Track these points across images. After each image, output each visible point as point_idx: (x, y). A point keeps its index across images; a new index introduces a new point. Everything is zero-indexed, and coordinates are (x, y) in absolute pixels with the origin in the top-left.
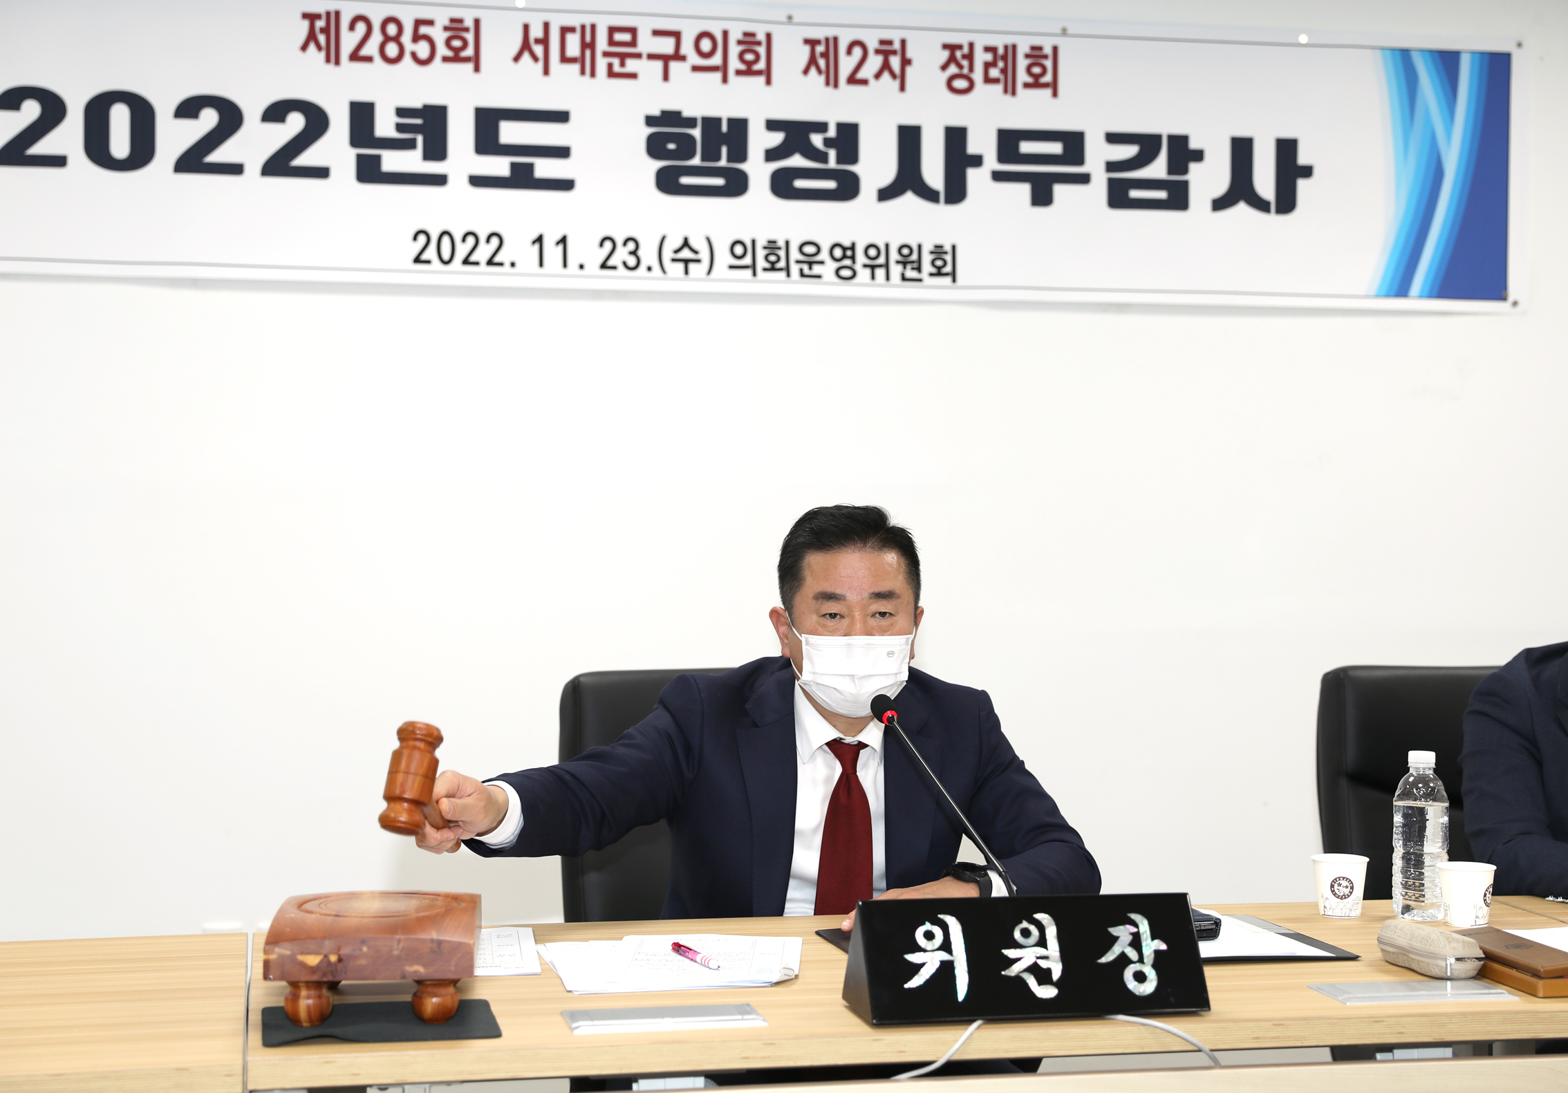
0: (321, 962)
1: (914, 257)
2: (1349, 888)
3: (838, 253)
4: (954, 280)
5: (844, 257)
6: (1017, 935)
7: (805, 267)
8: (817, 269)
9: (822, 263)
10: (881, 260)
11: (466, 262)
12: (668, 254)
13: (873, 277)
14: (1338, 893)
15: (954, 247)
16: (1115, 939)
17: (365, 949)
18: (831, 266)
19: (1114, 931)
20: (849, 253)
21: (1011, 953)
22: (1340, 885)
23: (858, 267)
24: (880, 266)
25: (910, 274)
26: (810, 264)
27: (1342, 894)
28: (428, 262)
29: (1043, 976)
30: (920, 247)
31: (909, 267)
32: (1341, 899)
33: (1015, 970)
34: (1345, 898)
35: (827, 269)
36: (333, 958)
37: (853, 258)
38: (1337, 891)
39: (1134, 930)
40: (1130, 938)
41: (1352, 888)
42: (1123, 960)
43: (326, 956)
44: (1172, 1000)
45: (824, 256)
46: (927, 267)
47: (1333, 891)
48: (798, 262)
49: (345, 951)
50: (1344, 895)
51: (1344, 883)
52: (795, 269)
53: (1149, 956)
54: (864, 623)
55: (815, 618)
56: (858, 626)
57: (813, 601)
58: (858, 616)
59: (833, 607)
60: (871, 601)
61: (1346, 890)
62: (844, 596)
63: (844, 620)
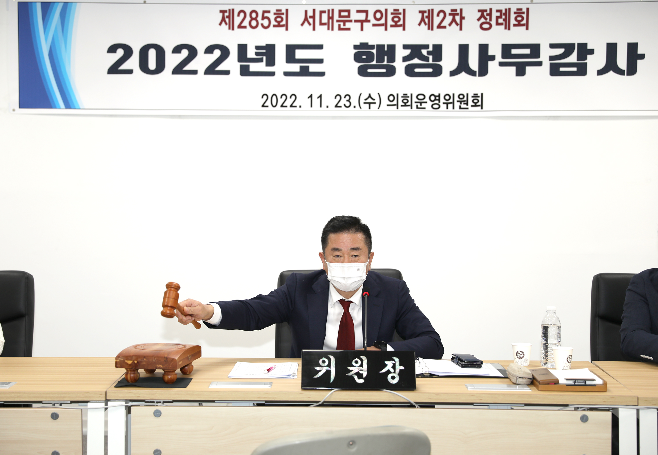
0: (132, 363)
1: (465, 99)
3: (433, 98)
4: (482, 108)
5: (435, 100)
6: (354, 363)
7: (419, 104)
8: (424, 105)
9: (426, 102)
10: (451, 101)
11: (282, 106)
12: (362, 101)
13: (447, 108)
15: (482, 94)
16: (386, 365)
17: (145, 359)
18: (430, 103)
19: (386, 362)
20: (437, 98)
21: (350, 368)
22: (519, 354)
23: (441, 104)
24: (450, 103)
25: (463, 106)
26: (421, 103)
27: (520, 357)
28: (267, 106)
29: (360, 376)
30: (467, 94)
31: (463, 103)
32: (520, 359)
33: (350, 374)
34: (521, 358)
35: (428, 105)
36: (136, 362)
37: (439, 100)
38: (518, 356)
39: (394, 362)
40: (392, 365)
41: (524, 355)
42: (389, 372)
43: (134, 361)
44: (403, 385)
45: (427, 99)
46: (470, 103)
47: (517, 356)
48: (416, 102)
49: (139, 360)
51: (521, 353)
52: (414, 105)
53: (397, 371)
54: (349, 259)
55: (332, 257)
56: (346, 260)
57: (331, 251)
58: (346, 256)
59: (337, 253)
60: (351, 251)
61: (521, 355)
62: (341, 249)
63: (342, 258)
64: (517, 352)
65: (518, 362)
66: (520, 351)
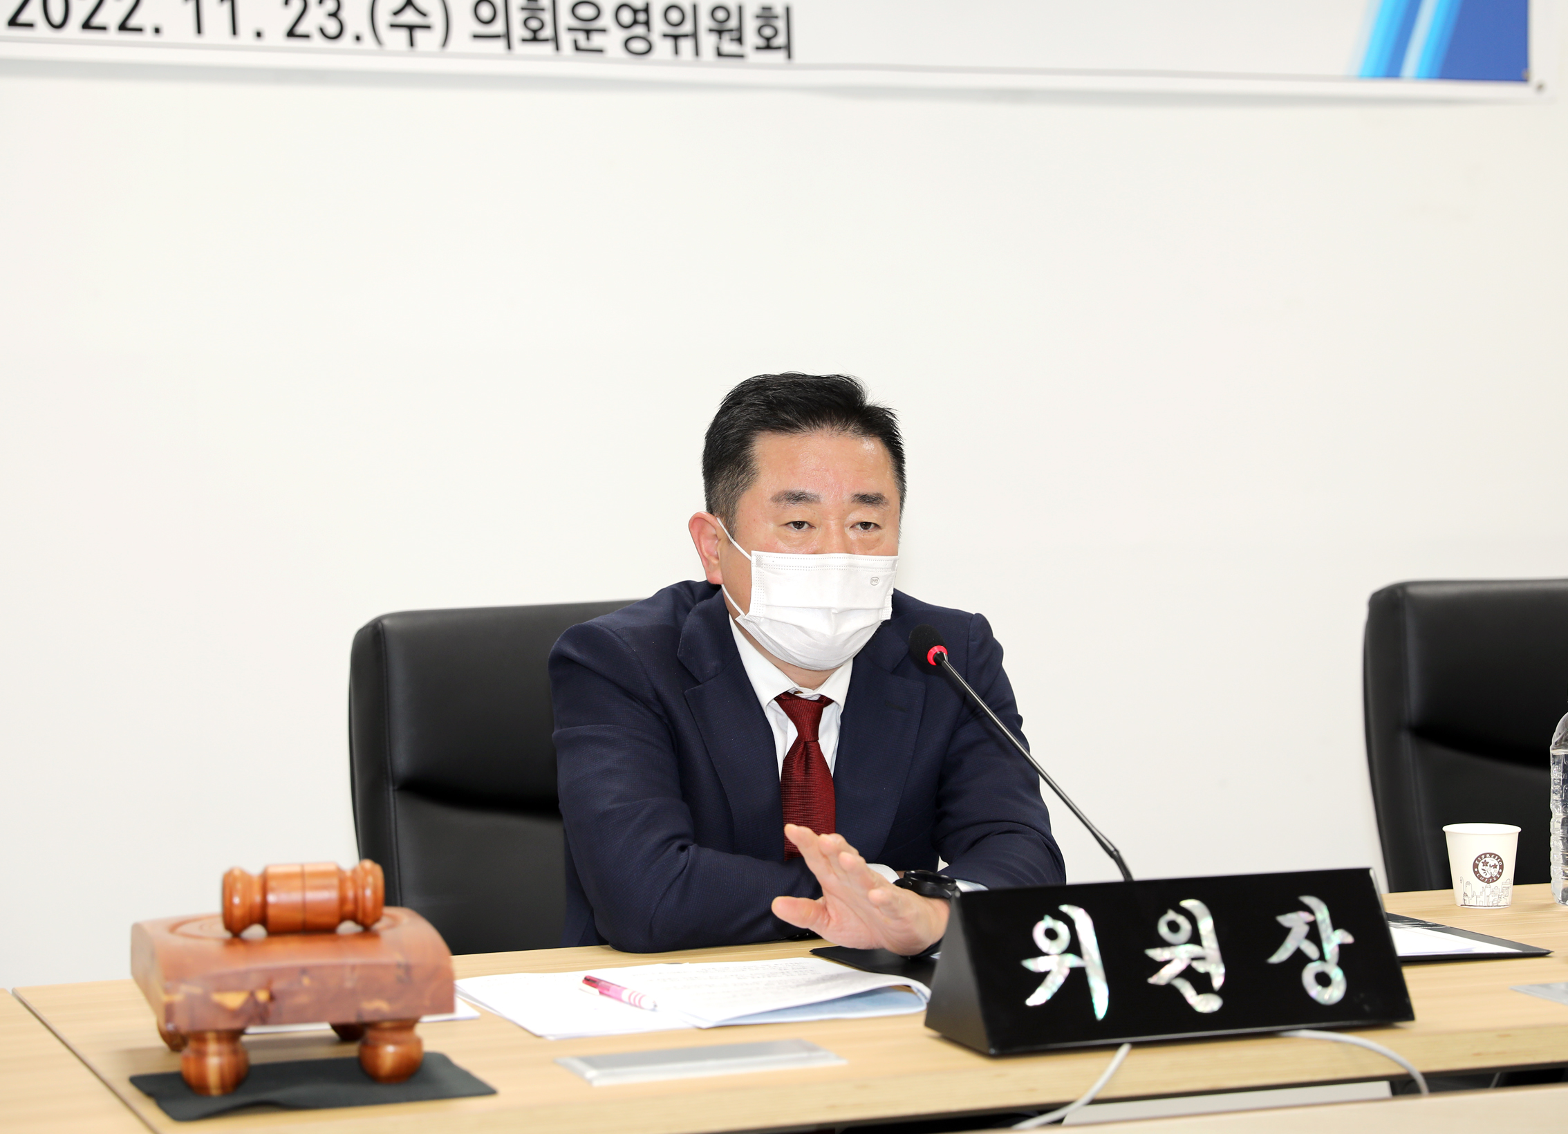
0: (246, 1002)
1: (733, 23)
2: (1498, 867)
3: (626, 16)
4: (789, 56)
5: (635, 22)
6: (1163, 930)
7: (581, 37)
8: (597, 40)
9: (603, 31)
10: (687, 28)
11: (87, 25)
12: (383, 18)
13: (676, 51)
14: (1484, 875)
15: (788, 10)
16: (1286, 931)
17: (306, 981)
18: (618, 35)
19: (1286, 920)
20: (642, 17)
21: (1157, 954)
22: (1485, 864)
23: (655, 37)
24: (686, 36)
25: (729, 47)
26: (588, 32)
27: (1488, 876)
28: (30, 25)
29: (1202, 983)
30: (740, 9)
31: (726, 37)
32: (1488, 882)
33: (1162, 977)
34: (1493, 881)
35: (613, 39)
36: (262, 996)
37: (647, 23)
38: (1481, 872)
39: (1309, 918)
40: (1306, 929)
41: (1502, 867)
42: (1300, 959)
43: (252, 995)
44: (1367, 1008)
45: (607, 20)
46: (751, 38)
47: (1476, 873)
48: (570, 29)
49: (278, 986)
50: (1491, 877)
51: (1492, 861)
52: (566, 39)
53: (1331, 949)
54: (843, 535)
55: (771, 526)
56: (835, 540)
57: (772, 504)
58: (833, 524)
59: (797, 512)
60: (855, 505)
61: (1492, 870)
62: (817, 497)
63: (814, 531)
64: (1479, 859)
65: (1478, 894)
66: (1491, 854)
